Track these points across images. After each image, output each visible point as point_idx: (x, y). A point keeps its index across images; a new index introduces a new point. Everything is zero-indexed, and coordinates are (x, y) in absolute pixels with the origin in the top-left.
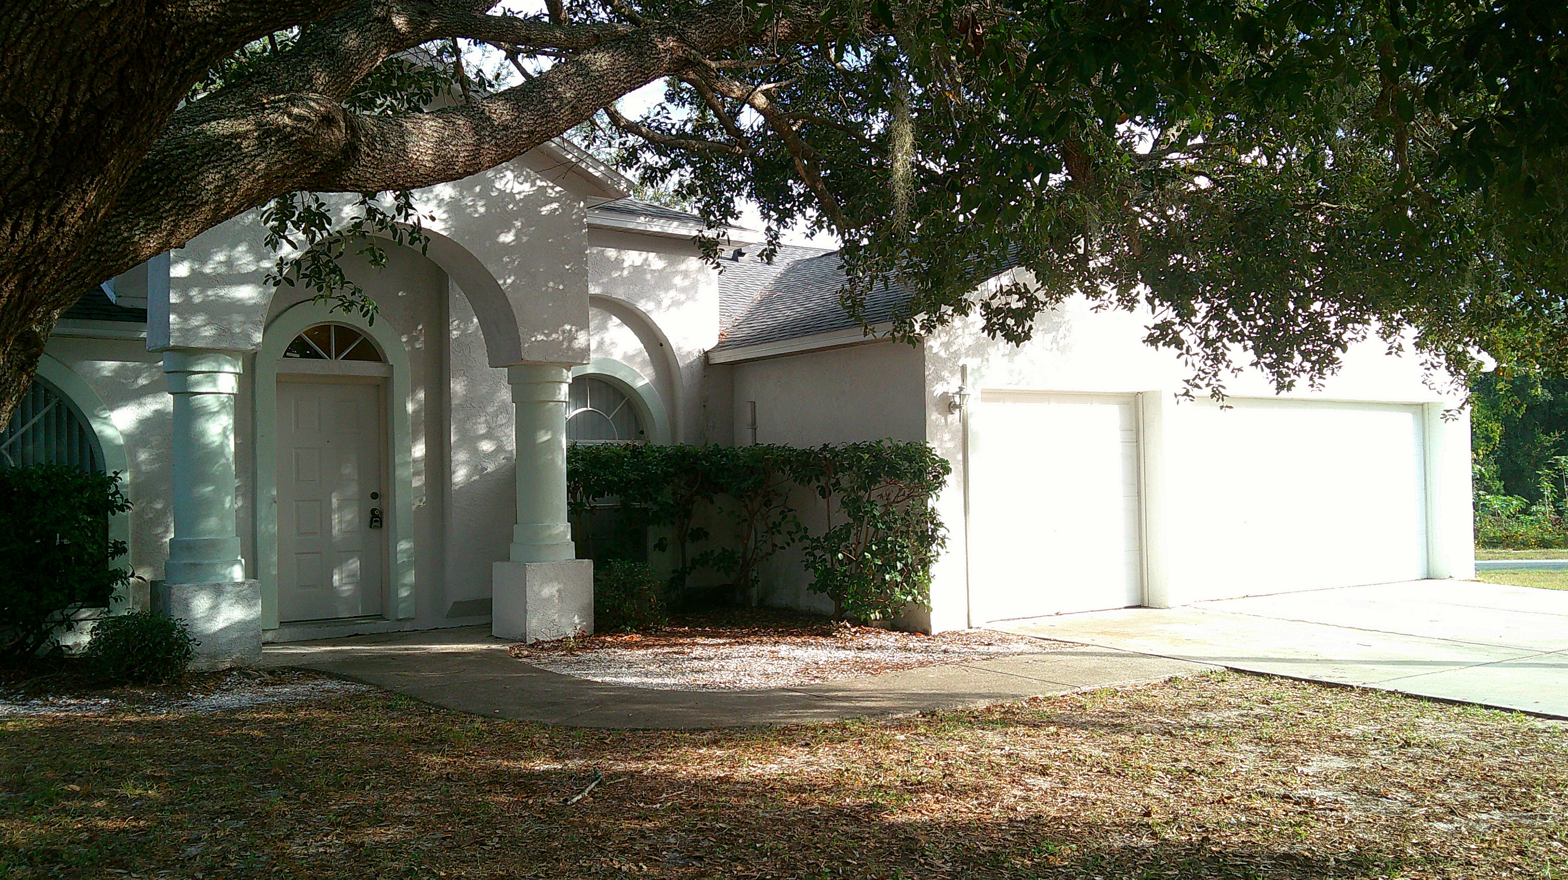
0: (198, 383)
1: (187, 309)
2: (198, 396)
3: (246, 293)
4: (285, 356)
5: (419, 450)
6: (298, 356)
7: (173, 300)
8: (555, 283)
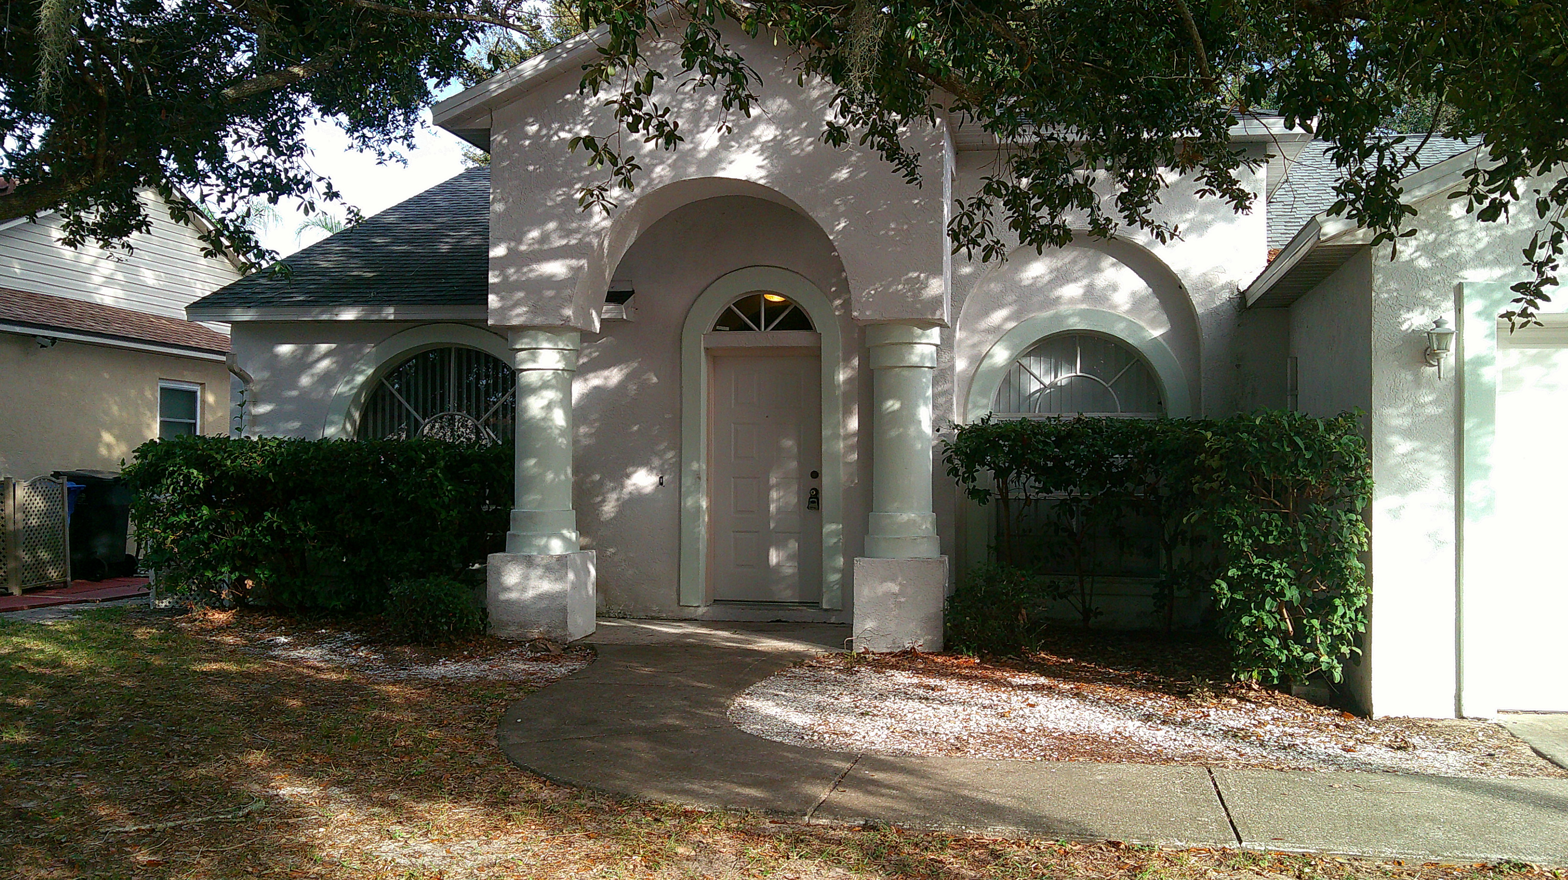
0: (524, 361)
1: (507, 288)
2: (524, 373)
3: (556, 268)
4: (715, 329)
5: (853, 424)
6: (728, 329)
7: (492, 280)
8: (898, 224)
